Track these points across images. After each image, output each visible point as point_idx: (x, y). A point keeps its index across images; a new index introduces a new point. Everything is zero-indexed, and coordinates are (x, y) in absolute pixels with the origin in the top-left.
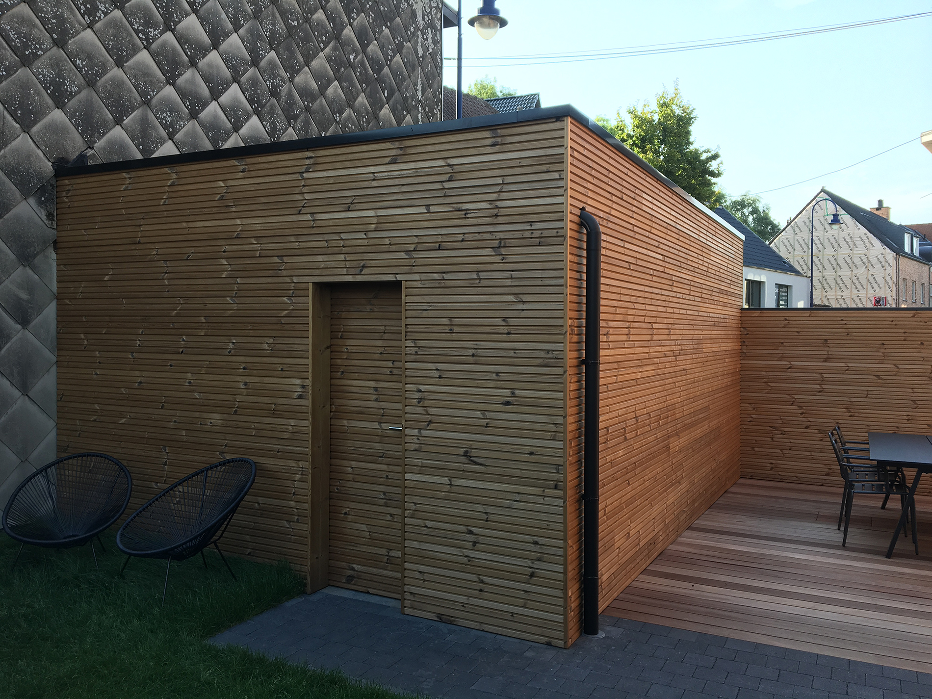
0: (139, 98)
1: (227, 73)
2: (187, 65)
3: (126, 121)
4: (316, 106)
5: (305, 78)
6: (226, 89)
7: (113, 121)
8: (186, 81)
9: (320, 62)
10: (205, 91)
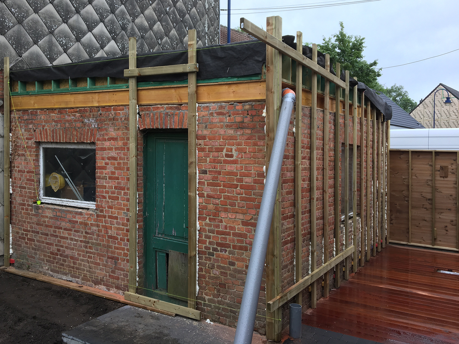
0: (47, 30)
1: (97, 17)
2: (74, 12)
3: (40, 42)
4: (147, 35)
5: (141, 20)
6: (96, 26)
7: (33, 42)
8: (74, 21)
9: (149, 11)
10: (84, 26)
